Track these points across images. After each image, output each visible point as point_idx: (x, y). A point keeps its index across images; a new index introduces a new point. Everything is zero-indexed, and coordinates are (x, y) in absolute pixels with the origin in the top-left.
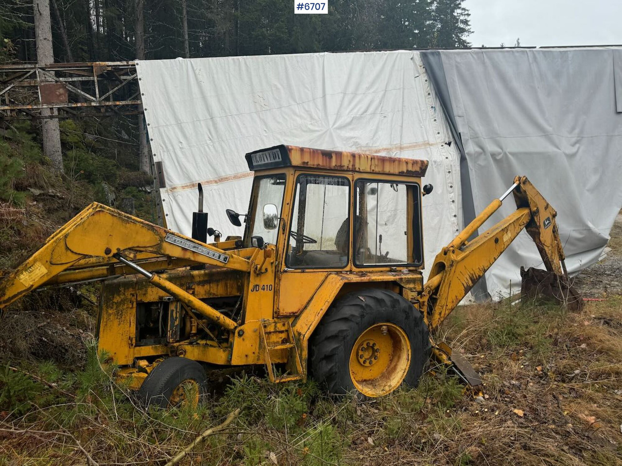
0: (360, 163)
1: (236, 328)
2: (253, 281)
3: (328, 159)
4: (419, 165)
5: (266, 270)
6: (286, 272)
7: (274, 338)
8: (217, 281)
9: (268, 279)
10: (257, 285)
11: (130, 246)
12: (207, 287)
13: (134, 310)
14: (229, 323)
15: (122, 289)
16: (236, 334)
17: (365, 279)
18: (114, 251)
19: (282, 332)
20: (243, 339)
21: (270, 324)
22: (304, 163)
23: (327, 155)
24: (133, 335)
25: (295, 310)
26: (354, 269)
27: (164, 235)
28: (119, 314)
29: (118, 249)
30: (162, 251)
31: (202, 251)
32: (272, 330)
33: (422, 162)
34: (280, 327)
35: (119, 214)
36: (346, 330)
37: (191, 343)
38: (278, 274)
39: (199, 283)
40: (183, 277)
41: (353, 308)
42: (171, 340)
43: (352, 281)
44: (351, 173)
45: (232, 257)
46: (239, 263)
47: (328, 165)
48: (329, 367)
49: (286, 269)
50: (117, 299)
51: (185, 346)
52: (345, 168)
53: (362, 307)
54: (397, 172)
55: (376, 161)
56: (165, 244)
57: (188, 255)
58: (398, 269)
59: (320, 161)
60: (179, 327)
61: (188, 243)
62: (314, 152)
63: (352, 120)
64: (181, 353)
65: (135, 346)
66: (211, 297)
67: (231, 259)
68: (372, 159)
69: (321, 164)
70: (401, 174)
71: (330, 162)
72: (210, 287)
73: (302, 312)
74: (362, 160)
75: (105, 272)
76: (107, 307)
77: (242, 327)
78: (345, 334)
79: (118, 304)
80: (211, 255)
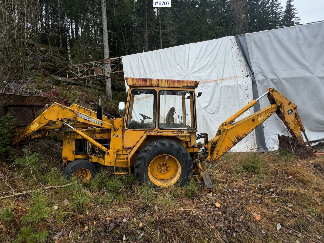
0: (161, 83)
1: (106, 151)
2: (113, 133)
3: (145, 82)
4: (194, 83)
5: (118, 129)
6: (127, 130)
7: (122, 157)
8: (105, 133)
9: (119, 133)
10: (114, 135)
11: (65, 118)
12: (101, 135)
13: (74, 141)
14: (104, 149)
15: (70, 133)
16: (106, 153)
17: (159, 134)
18: (60, 119)
19: (126, 155)
20: (109, 156)
21: (120, 151)
22: (134, 84)
23: (145, 80)
24: (74, 150)
25: (131, 146)
26: (159, 130)
27: (77, 114)
28: (69, 142)
29: (61, 119)
30: (77, 120)
31: (92, 120)
32: (121, 153)
33: (196, 82)
34: (125, 152)
35: (61, 106)
36: (145, 156)
37: (95, 156)
38: (123, 131)
39: (98, 133)
40: (92, 130)
41: (150, 147)
42: (88, 154)
43: (151, 135)
44: (157, 88)
45: (104, 123)
46: (107, 125)
47: (145, 84)
48: (138, 171)
49: (127, 129)
50: (68, 137)
51: (93, 157)
52: (154, 86)
53: (153, 146)
54: (181, 87)
55: (170, 82)
56: (78, 117)
57: (87, 122)
58: (182, 131)
59: (141, 83)
60: (91, 149)
61: (86, 117)
62: (138, 80)
63: (199, 69)
64: (90, 159)
65: (75, 154)
66: (103, 139)
67: (104, 124)
68: (168, 81)
69: (142, 84)
70: (184, 87)
71: (146, 83)
72: (102, 135)
73: (134, 147)
74: (163, 82)
75: (61, 127)
76: (65, 140)
77: (108, 151)
78: (144, 157)
79: (69, 139)
80: (95, 122)
